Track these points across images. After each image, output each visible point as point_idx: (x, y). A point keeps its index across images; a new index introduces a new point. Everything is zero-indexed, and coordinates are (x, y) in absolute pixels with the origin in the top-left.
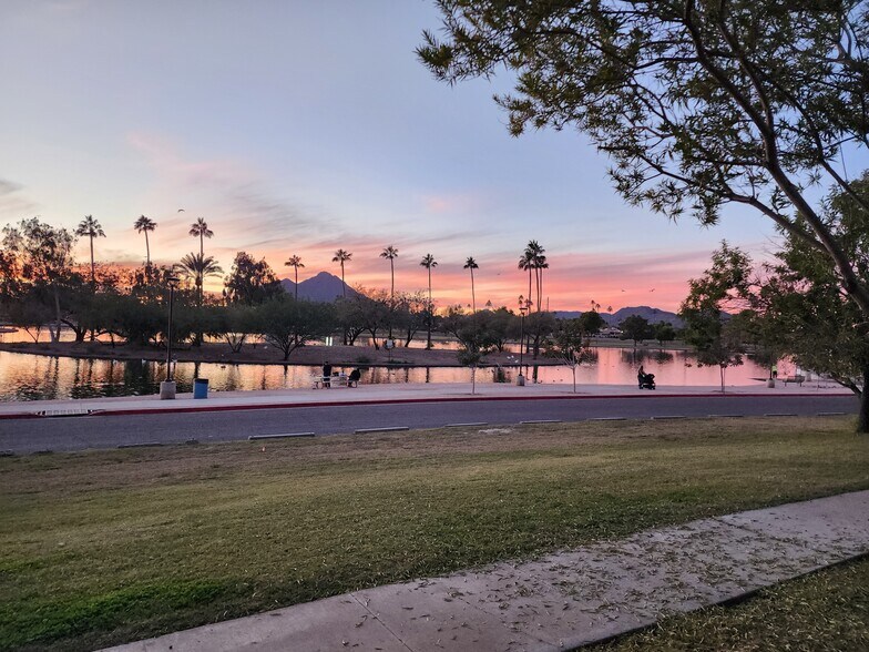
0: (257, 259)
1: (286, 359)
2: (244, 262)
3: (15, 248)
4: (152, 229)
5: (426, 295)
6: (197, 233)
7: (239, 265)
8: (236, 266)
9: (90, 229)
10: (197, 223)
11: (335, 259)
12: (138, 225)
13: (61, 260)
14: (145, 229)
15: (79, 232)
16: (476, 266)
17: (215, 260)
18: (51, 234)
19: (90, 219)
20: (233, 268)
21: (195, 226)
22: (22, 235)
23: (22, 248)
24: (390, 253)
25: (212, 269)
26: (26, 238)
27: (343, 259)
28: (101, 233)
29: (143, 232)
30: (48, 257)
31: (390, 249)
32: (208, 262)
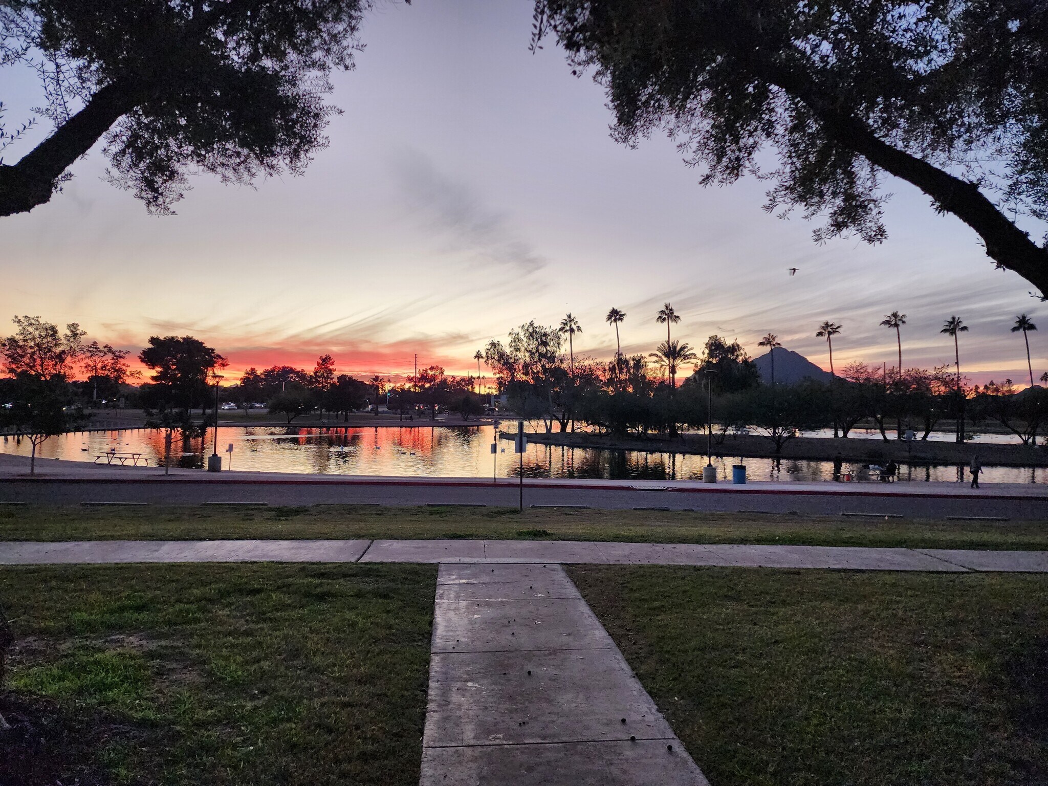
0: (729, 342)
1: (778, 451)
2: (715, 346)
3: (518, 350)
4: (621, 320)
5: (952, 370)
6: (664, 319)
7: (711, 350)
8: (707, 351)
9: (570, 326)
10: (664, 309)
11: (820, 334)
12: (610, 317)
13: (552, 358)
14: (615, 320)
15: (561, 329)
16: (1032, 327)
17: (689, 346)
18: (545, 335)
19: (569, 316)
20: (703, 353)
21: (662, 312)
22: (522, 337)
23: (523, 349)
24: (894, 321)
25: (686, 357)
26: (525, 340)
27: (830, 333)
28: (579, 329)
29: (614, 324)
30: (542, 356)
31: (895, 315)
32: (683, 348)
